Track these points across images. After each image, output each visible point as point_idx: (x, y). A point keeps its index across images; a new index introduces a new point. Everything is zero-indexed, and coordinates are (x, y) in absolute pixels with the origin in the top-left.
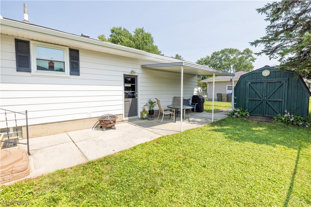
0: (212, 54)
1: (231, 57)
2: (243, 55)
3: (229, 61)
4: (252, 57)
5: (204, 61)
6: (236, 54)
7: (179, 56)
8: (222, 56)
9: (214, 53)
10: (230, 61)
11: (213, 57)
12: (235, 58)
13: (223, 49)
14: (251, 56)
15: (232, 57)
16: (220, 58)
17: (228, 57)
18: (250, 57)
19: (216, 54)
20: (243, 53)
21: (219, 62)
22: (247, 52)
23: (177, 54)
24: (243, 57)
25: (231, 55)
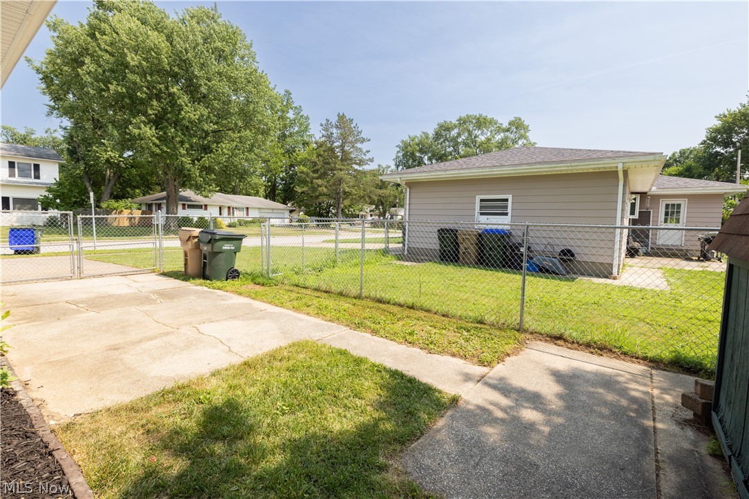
0: (437, 127)
1: (480, 137)
2: (508, 134)
3: (475, 146)
4: (527, 140)
5: (418, 145)
6: (491, 132)
7: (347, 118)
8: (459, 135)
9: (441, 126)
10: (478, 148)
11: (438, 135)
12: (489, 140)
13: (463, 115)
14: (526, 138)
15: (482, 138)
16: (454, 140)
17: (475, 137)
18: (523, 140)
19: (445, 128)
20: (508, 130)
21: (452, 148)
22: (516, 128)
23: (341, 114)
24: (506, 138)
25: (480, 132)
